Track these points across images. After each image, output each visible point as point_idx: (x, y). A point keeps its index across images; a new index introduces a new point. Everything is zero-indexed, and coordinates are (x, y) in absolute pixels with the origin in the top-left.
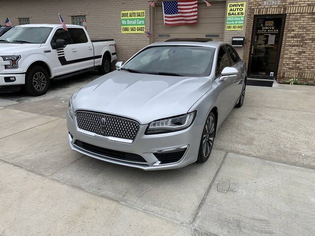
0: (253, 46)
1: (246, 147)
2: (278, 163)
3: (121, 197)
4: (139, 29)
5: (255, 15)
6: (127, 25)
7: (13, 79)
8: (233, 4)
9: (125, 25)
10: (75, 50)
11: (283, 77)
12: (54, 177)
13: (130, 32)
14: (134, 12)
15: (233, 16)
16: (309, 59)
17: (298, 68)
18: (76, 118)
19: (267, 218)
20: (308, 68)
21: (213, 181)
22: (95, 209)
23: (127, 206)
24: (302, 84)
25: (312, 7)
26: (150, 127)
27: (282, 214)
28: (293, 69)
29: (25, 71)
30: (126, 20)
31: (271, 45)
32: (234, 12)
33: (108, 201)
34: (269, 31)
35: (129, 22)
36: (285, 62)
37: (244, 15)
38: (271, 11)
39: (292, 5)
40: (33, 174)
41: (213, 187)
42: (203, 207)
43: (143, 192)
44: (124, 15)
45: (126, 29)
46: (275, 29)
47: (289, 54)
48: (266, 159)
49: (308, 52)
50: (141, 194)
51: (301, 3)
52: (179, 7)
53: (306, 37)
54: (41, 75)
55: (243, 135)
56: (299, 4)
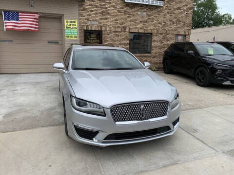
5: (84, 30)
8: (68, 20)
15: (69, 29)
25: (115, 28)
32: (70, 26)
34: (93, 40)
37: (77, 29)
38: (93, 28)
39: (104, 26)
46: (97, 39)
56: (108, 25)
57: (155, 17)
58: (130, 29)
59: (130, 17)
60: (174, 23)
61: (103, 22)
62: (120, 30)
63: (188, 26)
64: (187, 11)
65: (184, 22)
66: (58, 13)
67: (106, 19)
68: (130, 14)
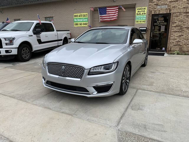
0: (152, 33)
1: (149, 87)
2: (168, 95)
3: (74, 113)
4: (84, 24)
5: (152, 15)
6: (77, 22)
7: (10, 51)
8: (139, 8)
9: (76, 22)
10: (47, 35)
11: (171, 51)
12: (34, 103)
13: (79, 26)
14: (81, 14)
15: (139, 15)
16: (185, 39)
17: (179, 45)
18: (47, 67)
19: (162, 124)
20: (185, 45)
21: (129, 105)
22: (58, 120)
23: (77, 117)
24: (182, 54)
25: (186, 9)
26: (91, 71)
27: (172, 122)
28: (176, 46)
29: (17, 47)
30: (77, 19)
31: (163, 32)
32: (140, 13)
33: (66, 115)
34: (161, 23)
35: (79, 20)
36: (171, 42)
37: (146, 15)
38: (162, 12)
39: (174, 8)
40: (21, 101)
41: (129, 108)
42: (124, 118)
43: (87, 111)
44: (75, 16)
45: (77, 24)
46: (165, 22)
47: (174, 37)
48: (161, 93)
49: (185, 35)
50: (86, 111)
51: (179, 6)
52: (107, 11)
53: (183, 27)
54: (26, 49)
55: (147, 81)
66: (132, 3)
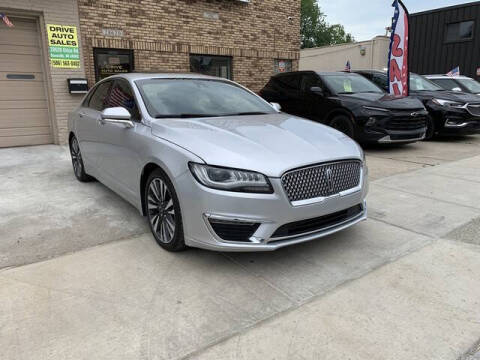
5: (94, 48)
8: (55, 26)
15: (59, 45)
25: (159, 44)
32: (60, 40)
34: (116, 71)
37: (77, 46)
38: (113, 44)
39: (137, 40)
56: (145, 38)
57: (235, 23)
58: (189, 48)
59: (188, 22)
60: (269, 36)
61: (135, 31)
62: (169, 49)
63: (294, 44)
64: (292, 15)
65: (288, 36)
66: (29, 9)
67: (140, 25)
68: (188, 17)
